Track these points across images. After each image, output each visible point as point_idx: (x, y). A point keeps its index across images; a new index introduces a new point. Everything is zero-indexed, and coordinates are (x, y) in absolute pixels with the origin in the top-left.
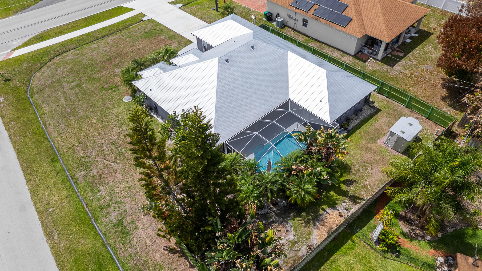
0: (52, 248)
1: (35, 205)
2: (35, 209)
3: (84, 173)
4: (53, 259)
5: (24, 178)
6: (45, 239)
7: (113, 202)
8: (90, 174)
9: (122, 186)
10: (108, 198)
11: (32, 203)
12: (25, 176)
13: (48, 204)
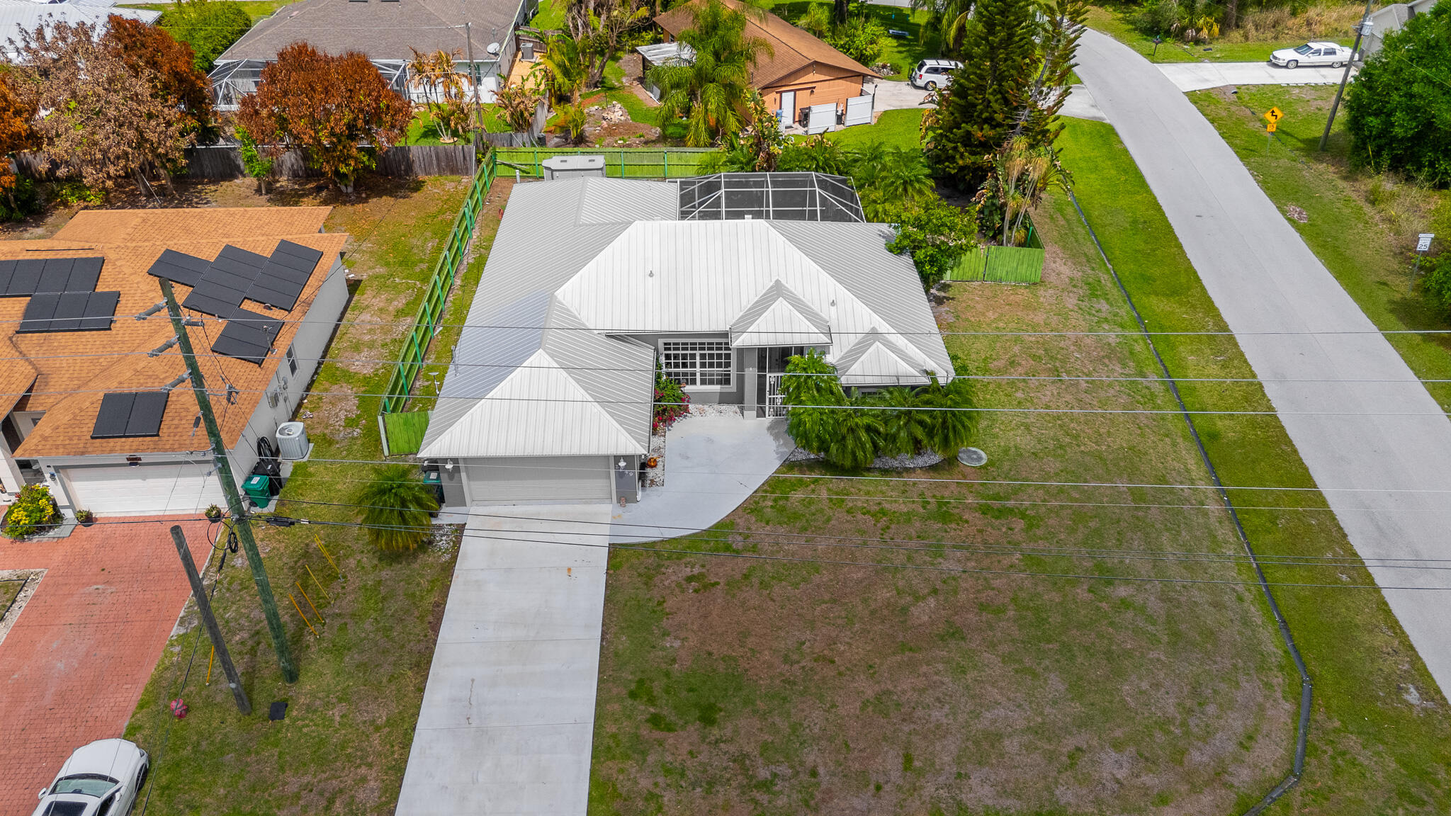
7: (1097, 319)
13: (1225, 366)
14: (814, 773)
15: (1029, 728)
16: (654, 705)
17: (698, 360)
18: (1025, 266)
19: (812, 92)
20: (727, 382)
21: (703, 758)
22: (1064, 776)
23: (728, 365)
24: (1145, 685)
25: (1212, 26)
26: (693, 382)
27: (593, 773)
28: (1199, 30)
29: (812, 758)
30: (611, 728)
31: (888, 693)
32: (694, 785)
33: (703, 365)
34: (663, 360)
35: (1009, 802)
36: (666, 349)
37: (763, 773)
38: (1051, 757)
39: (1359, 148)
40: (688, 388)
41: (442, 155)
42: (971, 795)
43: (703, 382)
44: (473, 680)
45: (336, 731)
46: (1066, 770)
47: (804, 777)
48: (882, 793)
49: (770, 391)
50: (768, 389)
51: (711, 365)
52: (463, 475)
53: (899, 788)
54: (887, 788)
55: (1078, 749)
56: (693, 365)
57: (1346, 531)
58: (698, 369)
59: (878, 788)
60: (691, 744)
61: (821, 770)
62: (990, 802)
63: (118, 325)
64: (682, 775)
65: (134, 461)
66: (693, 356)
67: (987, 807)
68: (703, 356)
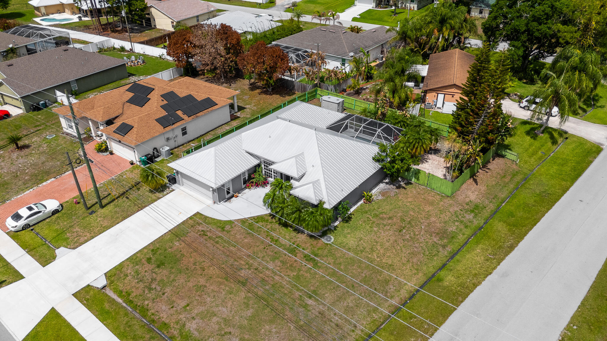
0: (519, 242)
1: (495, 268)
2: (499, 267)
3: (440, 249)
4: (525, 238)
5: (475, 291)
6: (516, 249)
7: (458, 219)
8: (440, 243)
9: (442, 216)
10: (456, 224)
11: (495, 271)
12: (473, 291)
13: (487, 260)
15: (225, 318)
16: (153, 255)
18: (444, 187)
19: (453, 97)
21: (146, 274)
22: (217, 336)
24: (274, 330)
26: (272, 177)
29: (168, 290)
30: (138, 255)
31: (205, 286)
32: (137, 279)
34: (263, 166)
35: (196, 333)
36: (264, 163)
37: (153, 286)
38: (220, 329)
40: (270, 179)
42: (189, 324)
45: (95, 223)
46: (220, 335)
47: (161, 293)
48: (172, 309)
52: (179, 175)
53: (177, 311)
54: (174, 309)
55: (230, 333)
56: (272, 171)
59: (172, 307)
60: (149, 269)
61: (166, 294)
63: (144, 107)
64: (138, 275)
65: (120, 142)
67: (190, 330)
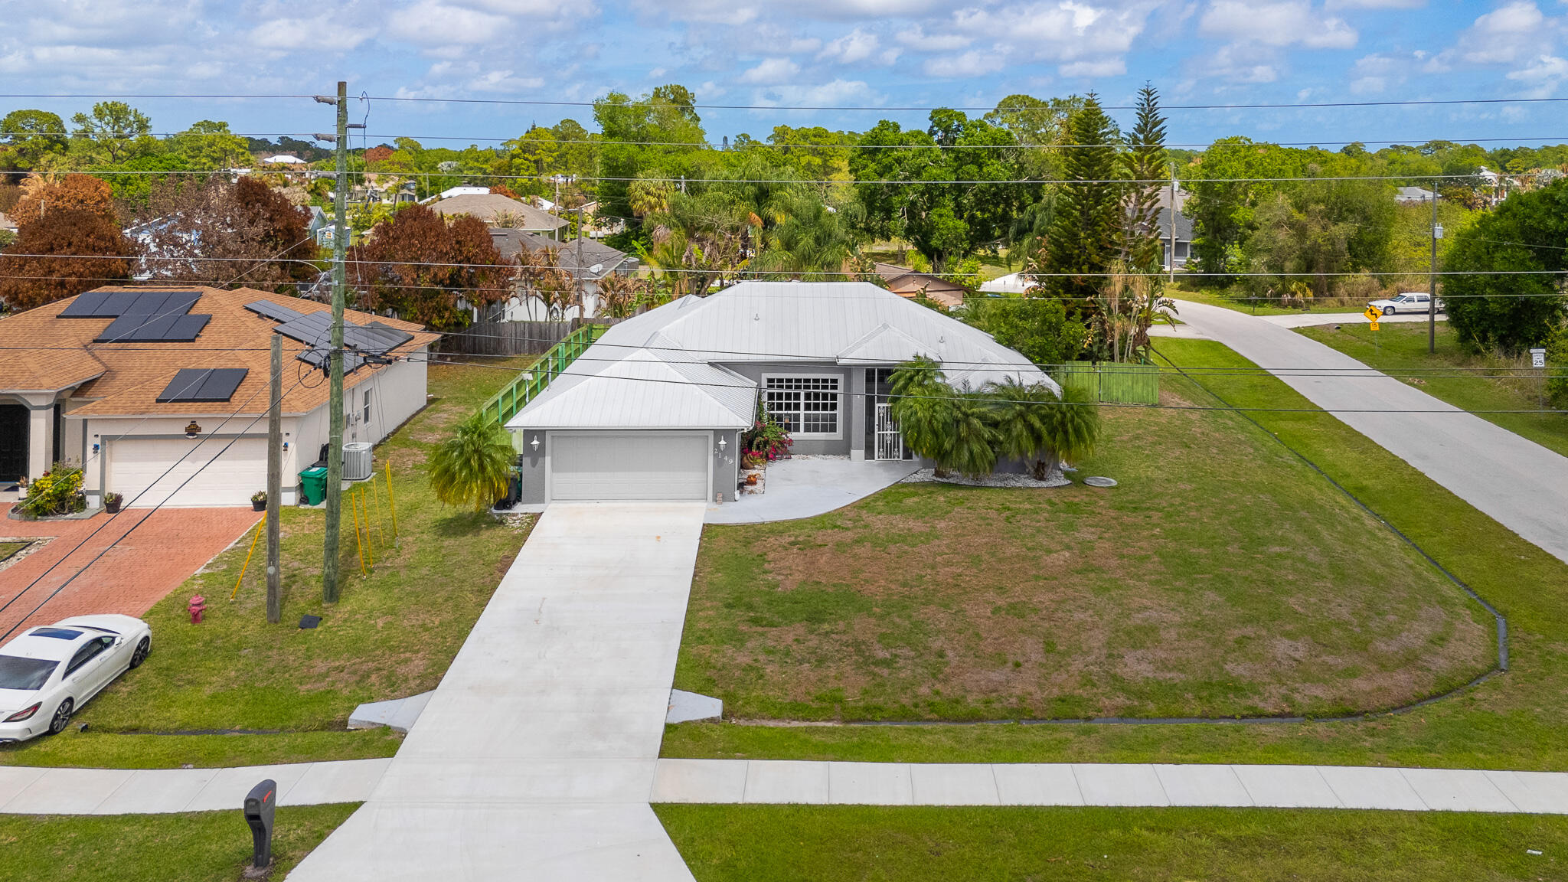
14: (941, 654)
15: (1187, 624)
16: (754, 612)
17: (802, 401)
18: (1141, 384)
20: (833, 429)
21: (811, 643)
22: (1232, 656)
23: (834, 407)
24: (1313, 600)
25: (1305, 290)
26: (797, 429)
27: (681, 653)
28: (1293, 294)
29: (938, 644)
31: (1023, 603)
32: (801, 662)
33: (808, 407)
34: (765, 398)
35: (1169, 675)
36: (769, 386)
37: (882, 654)
38: (1215, 642)
39: (1465, 337)
40: (793, 435)
41: (536, 331)
42: (1127, 669)
43: (807, 429)
44: (544, 599)
45: (378, 632)
46: (1234, 651)
47: (930, 658)
48: (1022, 669)
49: (879, 425)
50: (876, 423)
51: (816, 407)
52: (548, 459)
53: (1042, 665)
54: (1028, 665)
55: (1246, 637)
56: (797, 407)
57: (1516, 532)
58: (802, 412)
59: (1018, 665)
60: (797, 635)
61: (949, 653)
62: (1150, 675)
63: (203, 339)
64: (788, 655)
65: (193, 430)
66: (797, 396)
67: (1147, 677)
68: (808, 396)
